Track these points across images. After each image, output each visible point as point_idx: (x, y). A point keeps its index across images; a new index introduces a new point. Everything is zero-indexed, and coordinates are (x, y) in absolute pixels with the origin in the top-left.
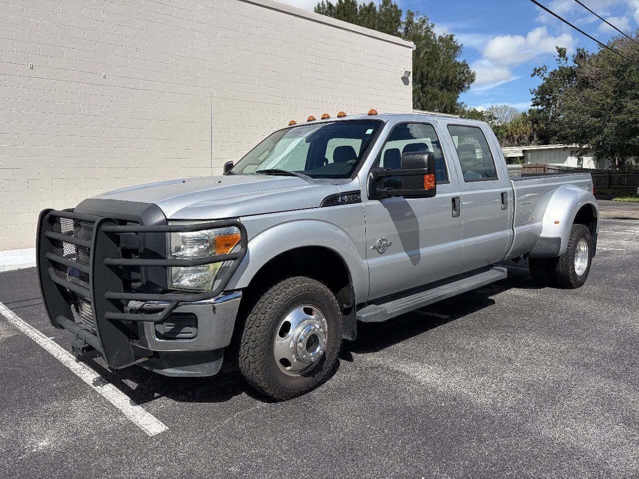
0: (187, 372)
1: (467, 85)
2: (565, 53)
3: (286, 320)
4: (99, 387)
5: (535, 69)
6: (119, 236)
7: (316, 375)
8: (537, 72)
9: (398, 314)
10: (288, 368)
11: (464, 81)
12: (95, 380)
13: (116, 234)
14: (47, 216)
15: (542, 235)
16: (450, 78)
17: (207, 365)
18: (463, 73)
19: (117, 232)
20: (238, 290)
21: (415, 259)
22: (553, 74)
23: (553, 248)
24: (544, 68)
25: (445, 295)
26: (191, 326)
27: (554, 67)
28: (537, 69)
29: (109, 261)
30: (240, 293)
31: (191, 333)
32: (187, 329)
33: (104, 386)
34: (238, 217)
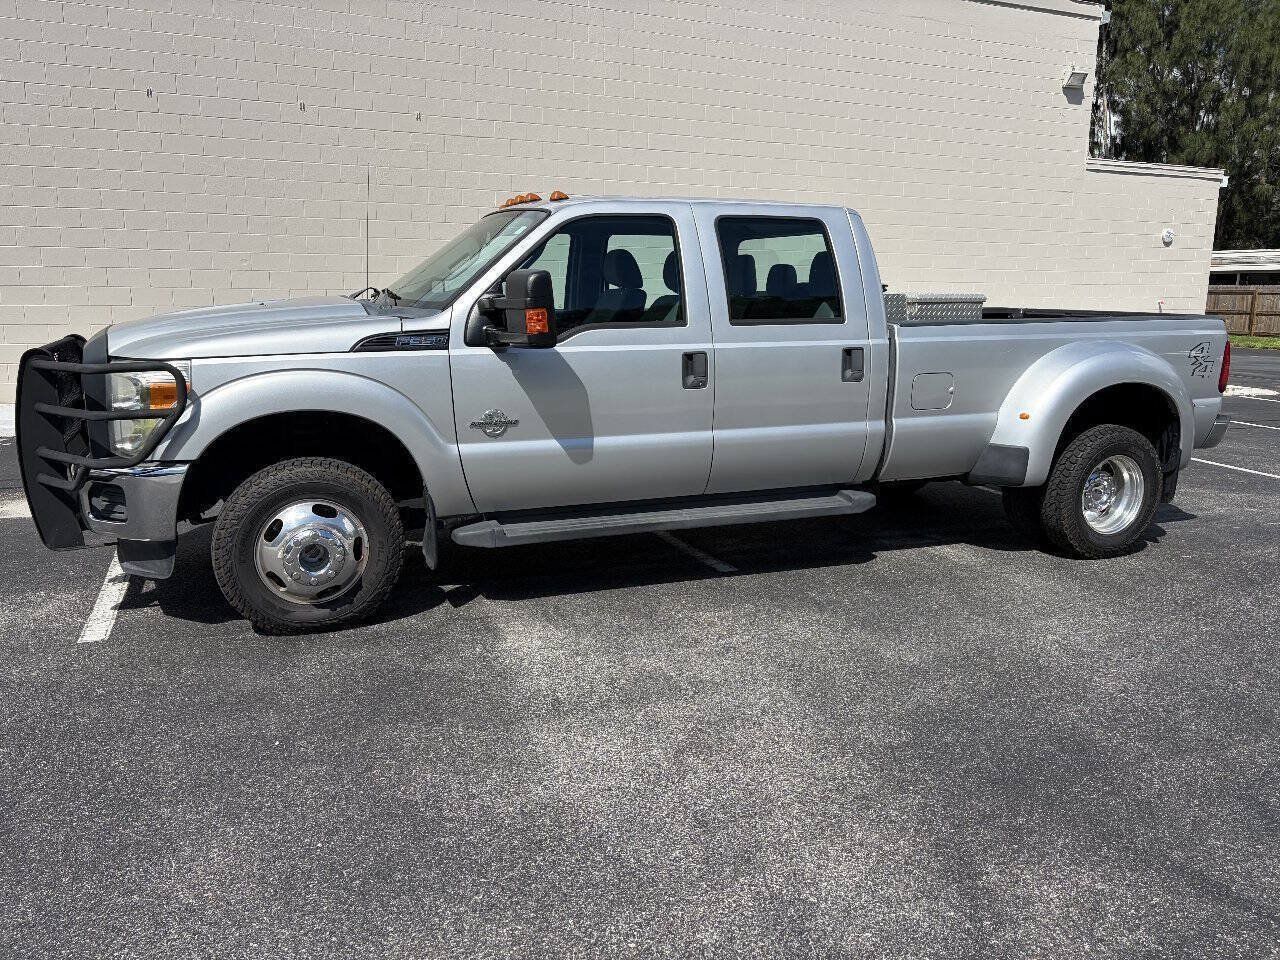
0: (141, 569)
3: (277, 517)
7: (338, 609)
10: (282, 589)
15: (994, 440)
17: (158, 562)
20: (183, 462)
21: (583, 454)
23: (1011, 469)
25: (661, 523)
26: (122, 503)
29: (39, 406)
30: (185, 468)
31: (124, 513)
32: (119, 507)
34: (189, 359)
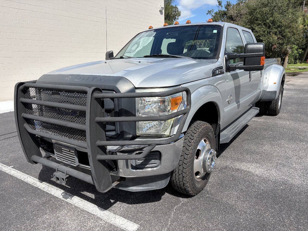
1: (177, 17)
2: (221, 3)
3: (198, 148)
4: (68, 199)
5: (208, 11)
6: (103, 101)
7: (207, 178)
8: (209, 12)
9: (233, 137)
10: (198, 177)
11: (176, 15)
12: (63, 194)
13: (101, 99)
14: (21, 87)
15: (268, 90)
16: (170, 13)
17: (160, 182)
18: (175, 11)
19: (102, 98)
20: (183, 133)
21: (238, 105)
22: (216, 13)
23: (273, 96)
24: (212, 11)
26: (157, 159)
27: (216, 10)
28: (209, 11)
29: (98, 119)
31: (156, 163)
32: (153, 161)
33: (72, 198)
34: (180, 85)
